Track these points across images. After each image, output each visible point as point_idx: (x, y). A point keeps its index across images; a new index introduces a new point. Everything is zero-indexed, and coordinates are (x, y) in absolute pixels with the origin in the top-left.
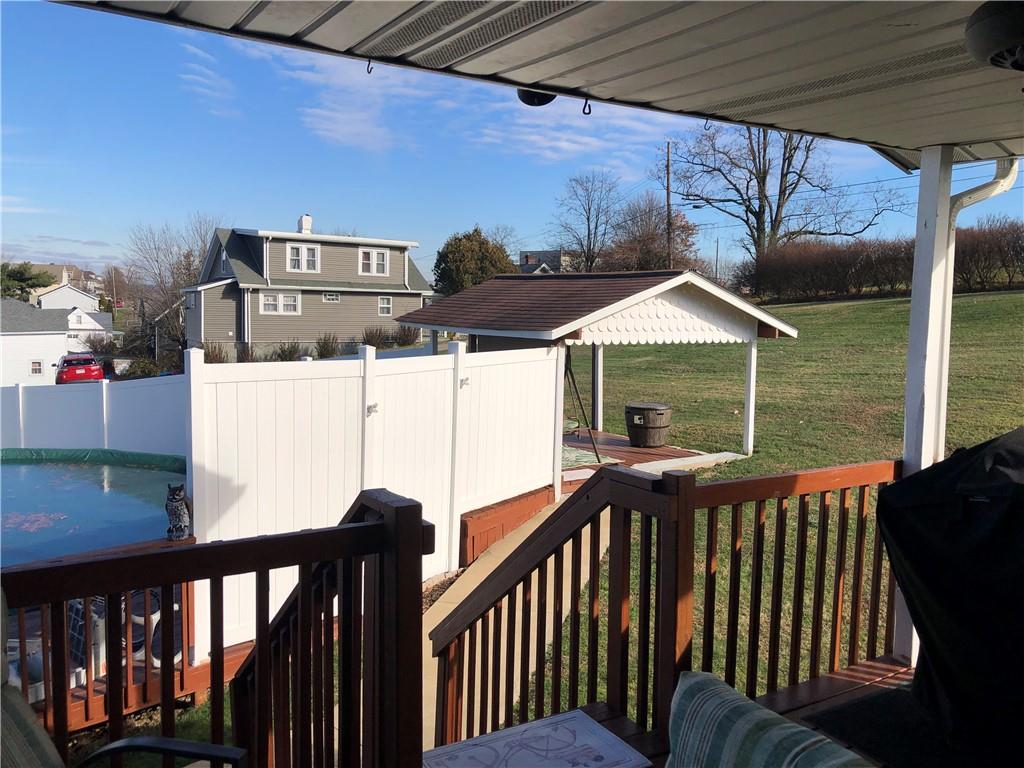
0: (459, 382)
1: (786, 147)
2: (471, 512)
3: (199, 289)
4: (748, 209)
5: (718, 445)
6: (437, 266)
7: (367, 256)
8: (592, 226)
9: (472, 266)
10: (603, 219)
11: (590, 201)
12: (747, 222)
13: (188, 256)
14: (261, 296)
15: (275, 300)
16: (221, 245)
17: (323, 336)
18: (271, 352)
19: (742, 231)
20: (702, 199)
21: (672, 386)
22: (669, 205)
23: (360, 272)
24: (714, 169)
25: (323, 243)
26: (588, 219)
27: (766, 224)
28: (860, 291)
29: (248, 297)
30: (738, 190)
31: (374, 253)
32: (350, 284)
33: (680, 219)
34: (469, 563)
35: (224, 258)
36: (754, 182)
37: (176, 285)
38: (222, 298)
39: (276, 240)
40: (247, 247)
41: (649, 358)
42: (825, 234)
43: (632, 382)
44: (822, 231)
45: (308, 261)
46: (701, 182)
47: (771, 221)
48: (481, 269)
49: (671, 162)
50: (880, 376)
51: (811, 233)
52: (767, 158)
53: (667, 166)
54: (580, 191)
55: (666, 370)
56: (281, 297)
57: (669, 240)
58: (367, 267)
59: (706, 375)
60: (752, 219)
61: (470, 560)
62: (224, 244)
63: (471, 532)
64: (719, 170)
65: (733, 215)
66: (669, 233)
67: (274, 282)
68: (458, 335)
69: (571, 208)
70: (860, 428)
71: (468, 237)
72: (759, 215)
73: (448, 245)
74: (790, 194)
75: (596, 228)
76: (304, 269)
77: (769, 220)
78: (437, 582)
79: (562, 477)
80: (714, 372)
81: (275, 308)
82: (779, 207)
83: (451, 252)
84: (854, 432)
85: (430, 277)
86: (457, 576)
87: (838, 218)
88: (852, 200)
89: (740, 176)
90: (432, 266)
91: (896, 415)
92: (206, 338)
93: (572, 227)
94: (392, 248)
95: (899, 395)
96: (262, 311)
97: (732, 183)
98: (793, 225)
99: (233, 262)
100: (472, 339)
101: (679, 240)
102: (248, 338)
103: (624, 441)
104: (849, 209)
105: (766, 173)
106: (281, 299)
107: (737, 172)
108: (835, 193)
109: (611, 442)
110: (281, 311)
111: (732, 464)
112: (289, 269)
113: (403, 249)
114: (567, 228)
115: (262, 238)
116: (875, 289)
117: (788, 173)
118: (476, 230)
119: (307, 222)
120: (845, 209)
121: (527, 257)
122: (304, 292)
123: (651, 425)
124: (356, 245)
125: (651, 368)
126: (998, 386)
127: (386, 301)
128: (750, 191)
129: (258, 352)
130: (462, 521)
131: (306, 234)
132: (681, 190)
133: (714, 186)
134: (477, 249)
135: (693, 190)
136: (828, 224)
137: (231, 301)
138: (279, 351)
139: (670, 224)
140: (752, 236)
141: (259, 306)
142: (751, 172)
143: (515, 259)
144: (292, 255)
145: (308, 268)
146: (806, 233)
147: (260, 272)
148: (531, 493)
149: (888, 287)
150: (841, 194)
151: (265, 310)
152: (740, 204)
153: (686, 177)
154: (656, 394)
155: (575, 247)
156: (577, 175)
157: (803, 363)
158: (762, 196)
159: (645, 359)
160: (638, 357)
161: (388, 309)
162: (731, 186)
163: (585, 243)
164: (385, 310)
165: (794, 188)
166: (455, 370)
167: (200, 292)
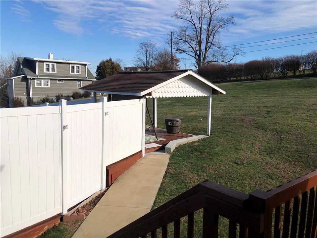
0: (104, 114)
1: (207, 35)
2: (111, 165)
3: (12, 78)
4: (196, 54)
5: (197, 132)
6: (97, 71)
7: (73, 67)
8: (148, 59)
9: (109, 71)
10: (151, 57)
11: (147, 51)
12: (195, 58)
13: (10, 67)
14: (35, 81)
15: (40, 82)
16: (20, 63)
17: (58, 94)
18: (40, 100)
19: (194, 61)
20: (182, 50)
21: (178, 111)
22: (172, 52)
23: (70, 73)
24: (185, 41)
25: (57, 63)
26: (146, 56)
27: (201, 59)
28: (230, 79)
29: (30, 81)
30: (193, 48)
31: (75, 66)
32: (67, 77)
33: (174, 57)
34: (110, 185)
35: (21, 67)
36: (198, 46)
37: (5, 77)
38: (21, 82)
39: (40, 61)
40: (30, 64)
41: (169, 101)
42: (219, 62)
43: (164, 109)
44: (218, 61)
45: (52, 69)
46: (182, 45)
47: (203, 58)
48: (112, 72)
49: (172, 39)
50: (247, 107)
51: (215, 61)
52: (201, 38)
53: (171, 40)
54: (144, 47)
55: (175, 105)
56: (43, 81)
57: (172, 63)
58: (73, 71)
59: (188, 107)
60: (197, 57)
61: (110, 184)
62: (21, 63)
63: (110, 174)
64: (187, 42)
65: (191, 56)
66: (172, 61)
67: (40, 76)
68: (105, 94)
69: (141, 53)
70: (245, 125)
71: (107, 61)
72: (199, 56)
73: (101, 64)
74: (208, 49)
75: (149, 59)
76: (51, 71)
77: (202, 57)
78: (96, 195)
79: (145, 147)
80: (191, 106)
81: (41, 85)
82: (205, 53)
83: (102, 66)
84: (243, 126)
85: (95, 75)
86: (105, 191)
87: (223, 57)
88: (227, 51)
89: (194, 44)
90: (96, 71)
91: (256, 120)
92: (15, 96)
93: (142, 59)
94: (82, 65)
95: (255, 113)
96: (36, 86)
97: (190, 45)
98: (209, 59)
99: (24, 69)
100: (110, 95)
101: (174, 64)
102: (31, 95)
103: (165, 131)
104: (226, 54)
105: (201, 43)
106: (43, 82)
107: (193, 42)
108: (222, 49)
109: (160, 132)
110: (43, 86)
111: (204, 139)
112: (45, 71)
113: (85, 65)
114: (140, 59)
115: (35, 61)
116: (235, 79)
117: (208, 43)
118: (110, 59)
119: (52, 56)
120: (225, 54)
121: (127, 68)
122: (51, 79)
123: (175, 126)
124: (69, 64)
125: (170, 105)
126: (285, 110)
127: (80, 82)
128: (196, 48)
129: (35, 100)
130: (106, 169)
131: (51, 60)
132: (175, 48)
133: (185, 47)
134: (110, 65)
135: (179, 48)
136: (220, 59)
137: (24, 82)
138: (42, 100)
139: (172, 58)
140: (197, 62)
141: (35, 84)
142: (197, 42)
143: (123, 69)
144: (46, 67)
145: (52, 71)
146: (214, 61)
147: (35, 72)
148: (134, 155)
149: (239, 78)
150: (224, 49)
151: (37, 85)
152: (193, 52)
153: (177, 43)
154: (173, 114)
155: (143, 65)
156: (143, 42)
157: (220, 102)
158: (200, 50)
159: (168, 101)
160: (165, 101)
161: (81, 85)
162: (191, 47)
163: (146, 64)
164: (80, 85)
165: (210, 47)
166: (103, 108)
167: (12, 79)
